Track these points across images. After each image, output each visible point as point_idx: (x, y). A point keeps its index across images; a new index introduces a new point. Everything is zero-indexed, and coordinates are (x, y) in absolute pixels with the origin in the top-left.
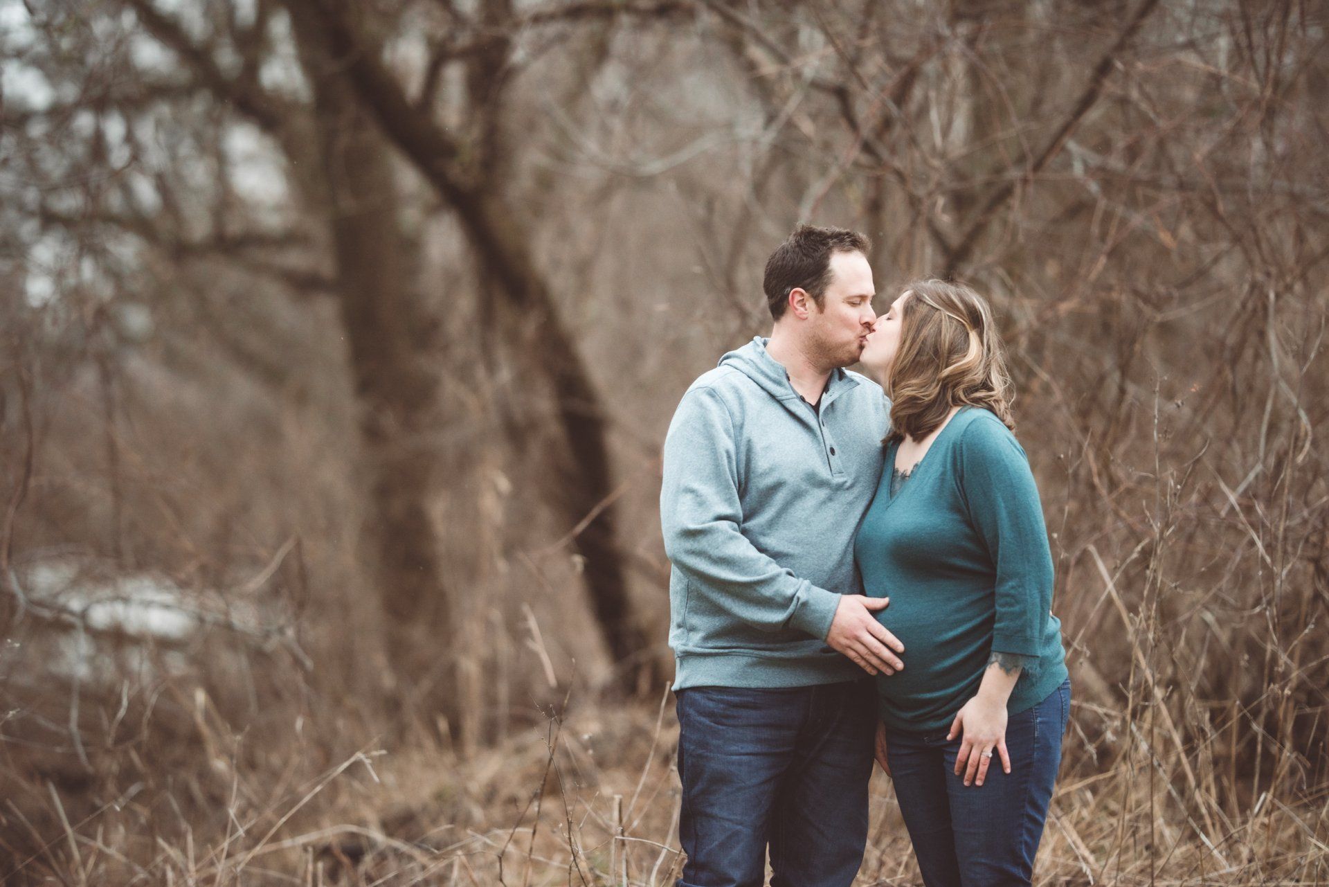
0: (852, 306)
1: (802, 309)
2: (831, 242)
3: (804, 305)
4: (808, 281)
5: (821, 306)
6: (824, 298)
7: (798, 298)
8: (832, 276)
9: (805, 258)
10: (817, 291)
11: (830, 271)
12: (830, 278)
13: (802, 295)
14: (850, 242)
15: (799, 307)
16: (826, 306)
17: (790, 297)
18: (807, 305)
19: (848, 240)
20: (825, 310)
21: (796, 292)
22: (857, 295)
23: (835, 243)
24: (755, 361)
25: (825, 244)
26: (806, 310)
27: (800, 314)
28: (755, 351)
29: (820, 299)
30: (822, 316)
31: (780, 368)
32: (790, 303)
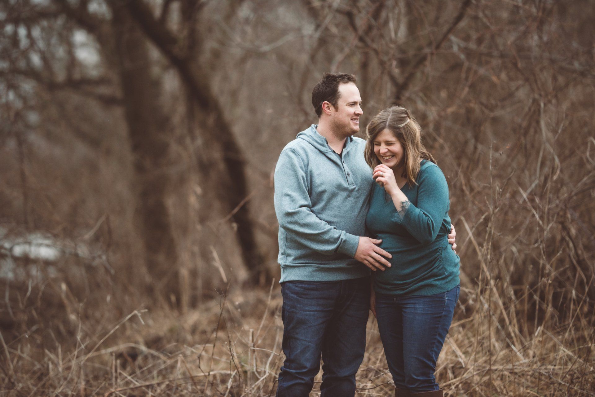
0: (351, 107)
2: (338, 80)
3: (329, 109)
4: (330, 98)
5: (337, 109)
6: (337, 104)
7: (326, 106)
8: (340, 94)
9: (327, 88)
10: (334, 102)
11: (339, 93)
12: (339, 96)
13: (328, 104)
14: (347, 78)
15: (327, 110)
16: (339, 108)
17: (323, 106)
18: (331, 109)
19: (346, 78)
20: (338, 110)
21: (325, 103)
22: (353, 102)
23: (340, 80)
24: (312, 136)
25: (336, 81)
26: (330, 111)
27: (328, 113)
28: (312, 131)
29: (336, 105)
30: (337, 113)
31: (323, 139)
32: (323, 108)
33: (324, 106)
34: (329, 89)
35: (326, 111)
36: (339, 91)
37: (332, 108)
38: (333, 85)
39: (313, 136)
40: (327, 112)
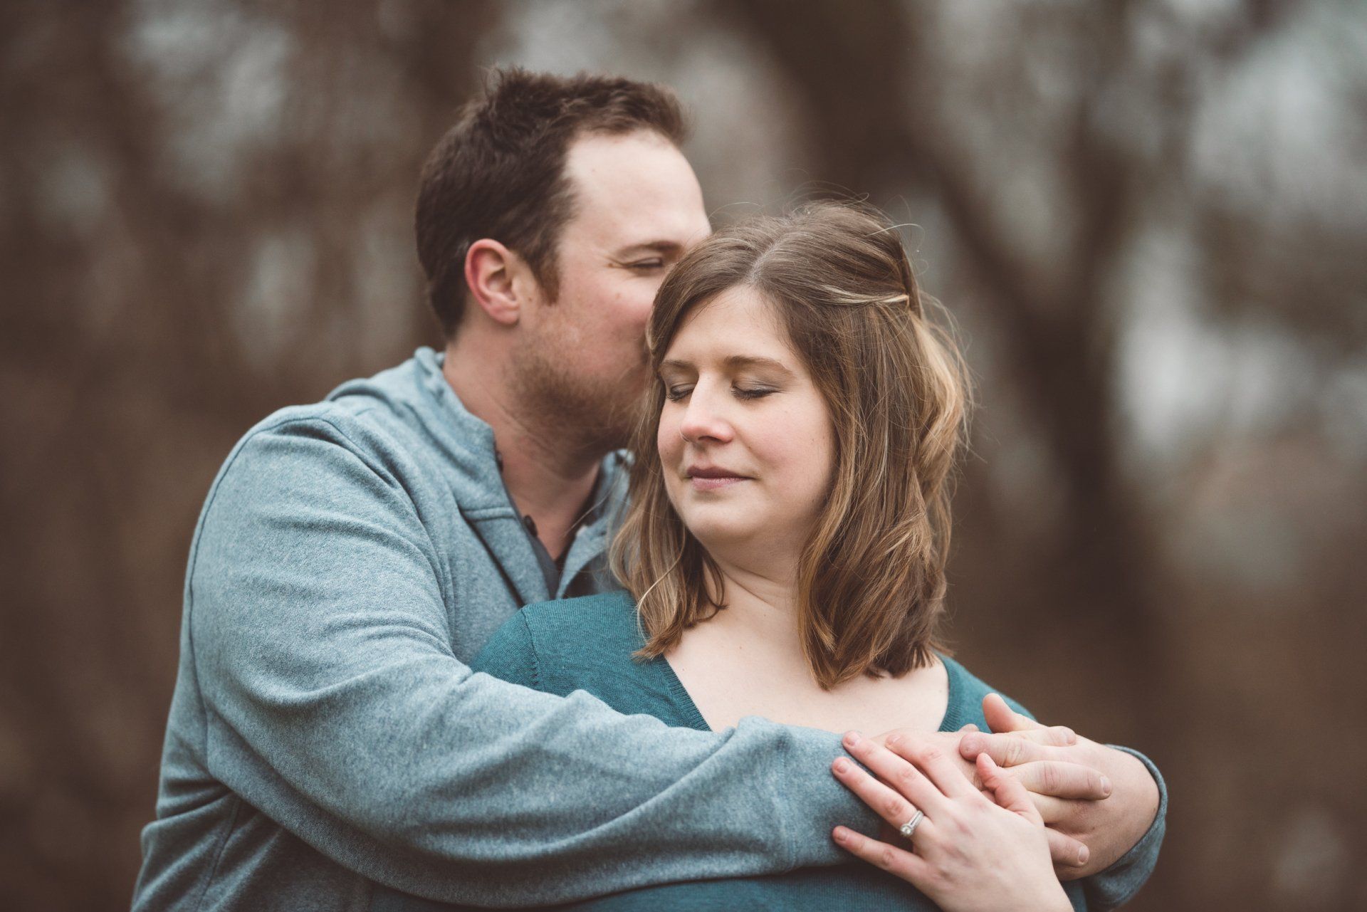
0: (640, 275)
1: (502, 298)
2: (566, 107)
3: (507, 288)
4: (511, 215)
5: (550, 287)
6: (555, 257)
7: (489, 266)
8: (572, 197)
9: (497, 155)
10: (536, 242)
11: (566, 184)
12: (567, 202)
13: (498, 257)
14: (624, 103)
15: (494, 293)
16: (563, 283)
17: (468, 267)
18: (516, 285)
19: (621, 99)
20: (561, 294)
21: (482, 251)
22: (649, 242)
23: (580, 107)
24: (420, 410)
25: (554, 113)
26: (514, 299)
27: (499, 311)
28: (420, 387)
29: (546, 263)
30: (555, 310)
31: (478, 432)
32: (471, 283)
33: (475, 269)
34: (511, 159)
35: (487, 299)
36: (566, 175)
37: (524, 283)
38: (529, 142)
39: (426, 411)
40: (489, 307)
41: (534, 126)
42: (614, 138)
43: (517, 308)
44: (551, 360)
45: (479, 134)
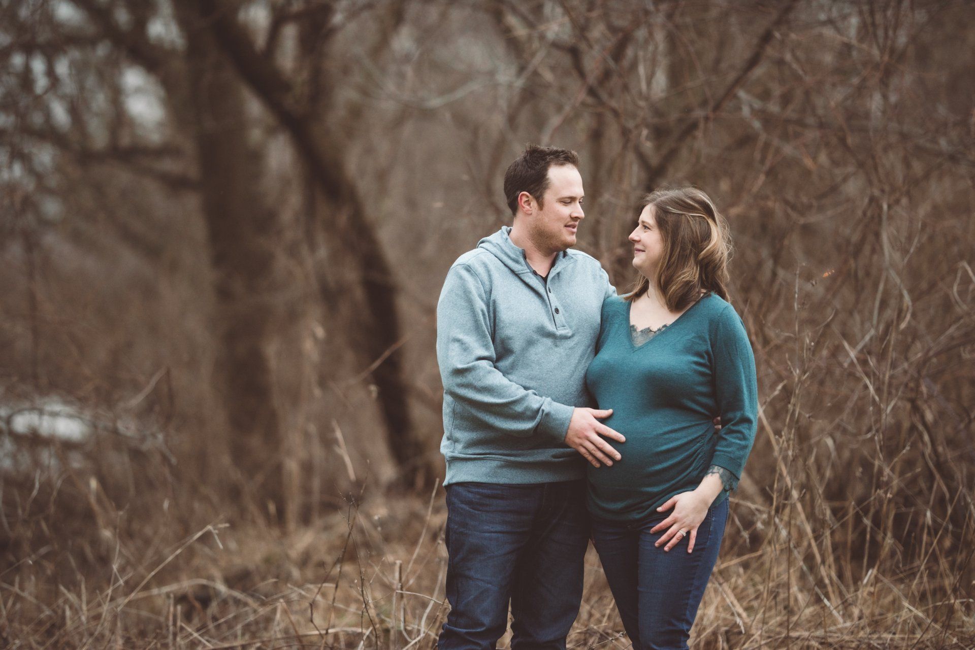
0: (564, 205)
1: (528, 207)
2: (549, 158)
4: (532, 186)
7: (524, 199)
8: (549, 183)
9: (529, 170)
10: (538, 194)
14: (563, 158)
16: (545, 205)
17: (519, 198)
18: (532, 205)
20: (544, 208)
21: (523, 195)
22: (568, 196)
23: (552, 159)
24: (501, 245)
26: (531, 208)
27: (527, 211)
28: (502, 237)
29: (540, 200)
30: (542, 212)
31: (518, 251)
32: (520, 203)
33: (521, 199)
34: (533, 172)
35: (524, 207)
36: (547, 177)
37: (534, 204)
38: (537, 167)
40: (525, 209)
41: (539, 163)
42: (561, 167)
43: (531, 210)
44: (540, 225)
45: (524, 163)
